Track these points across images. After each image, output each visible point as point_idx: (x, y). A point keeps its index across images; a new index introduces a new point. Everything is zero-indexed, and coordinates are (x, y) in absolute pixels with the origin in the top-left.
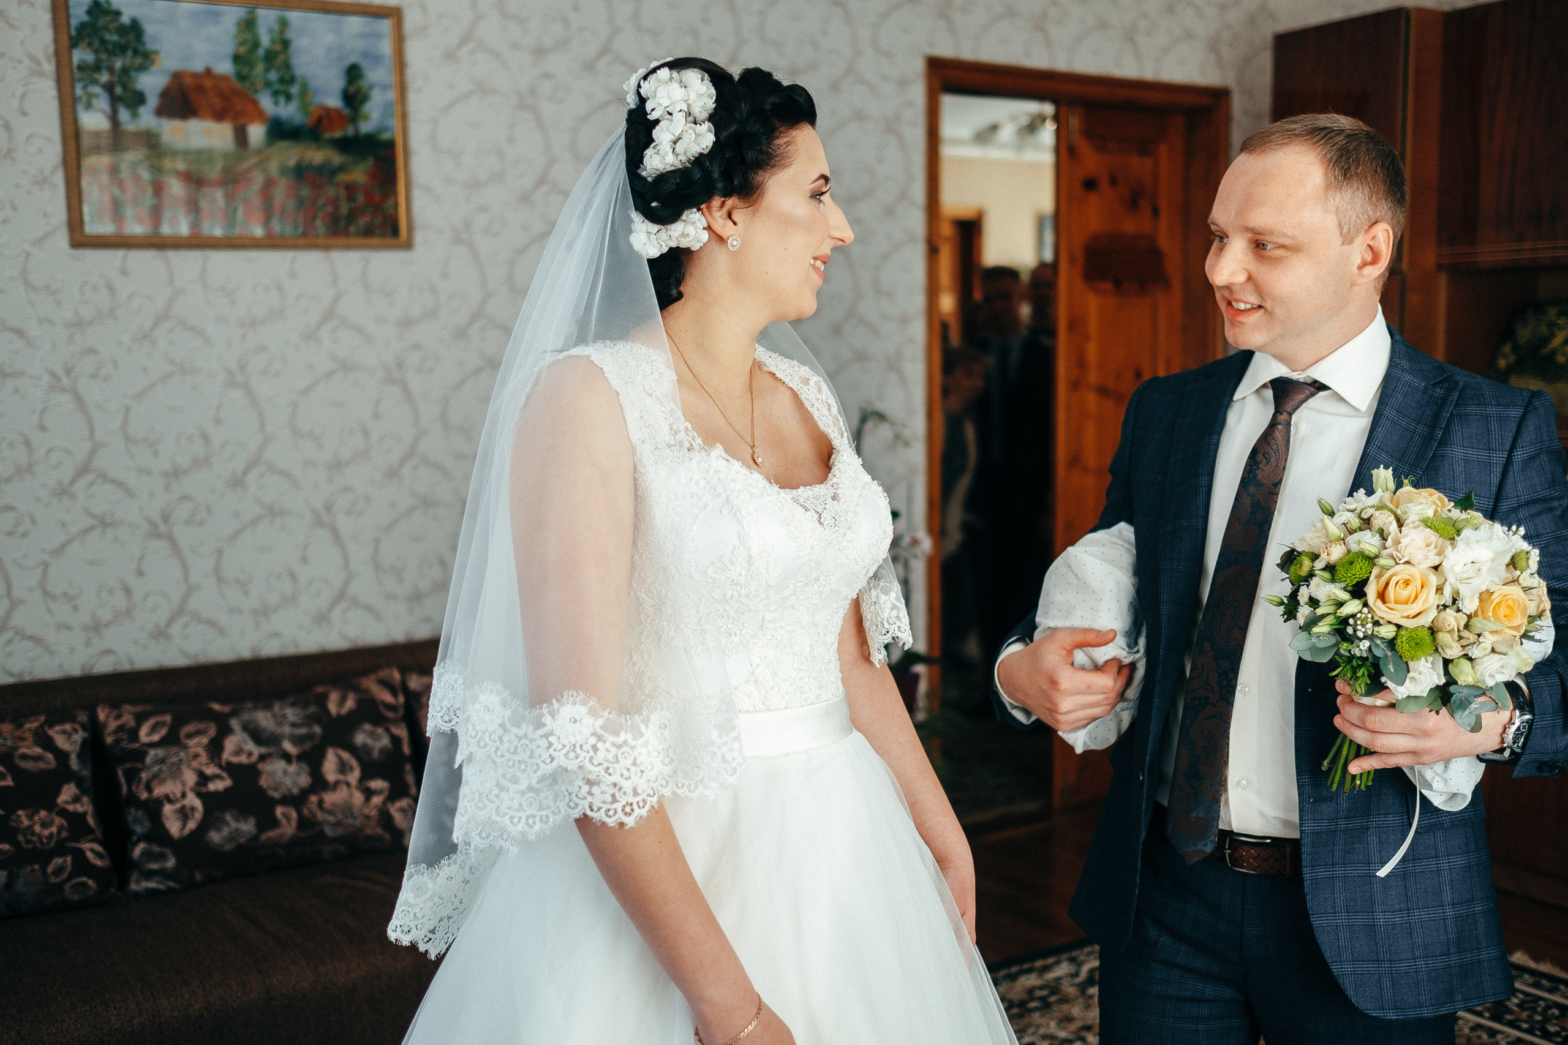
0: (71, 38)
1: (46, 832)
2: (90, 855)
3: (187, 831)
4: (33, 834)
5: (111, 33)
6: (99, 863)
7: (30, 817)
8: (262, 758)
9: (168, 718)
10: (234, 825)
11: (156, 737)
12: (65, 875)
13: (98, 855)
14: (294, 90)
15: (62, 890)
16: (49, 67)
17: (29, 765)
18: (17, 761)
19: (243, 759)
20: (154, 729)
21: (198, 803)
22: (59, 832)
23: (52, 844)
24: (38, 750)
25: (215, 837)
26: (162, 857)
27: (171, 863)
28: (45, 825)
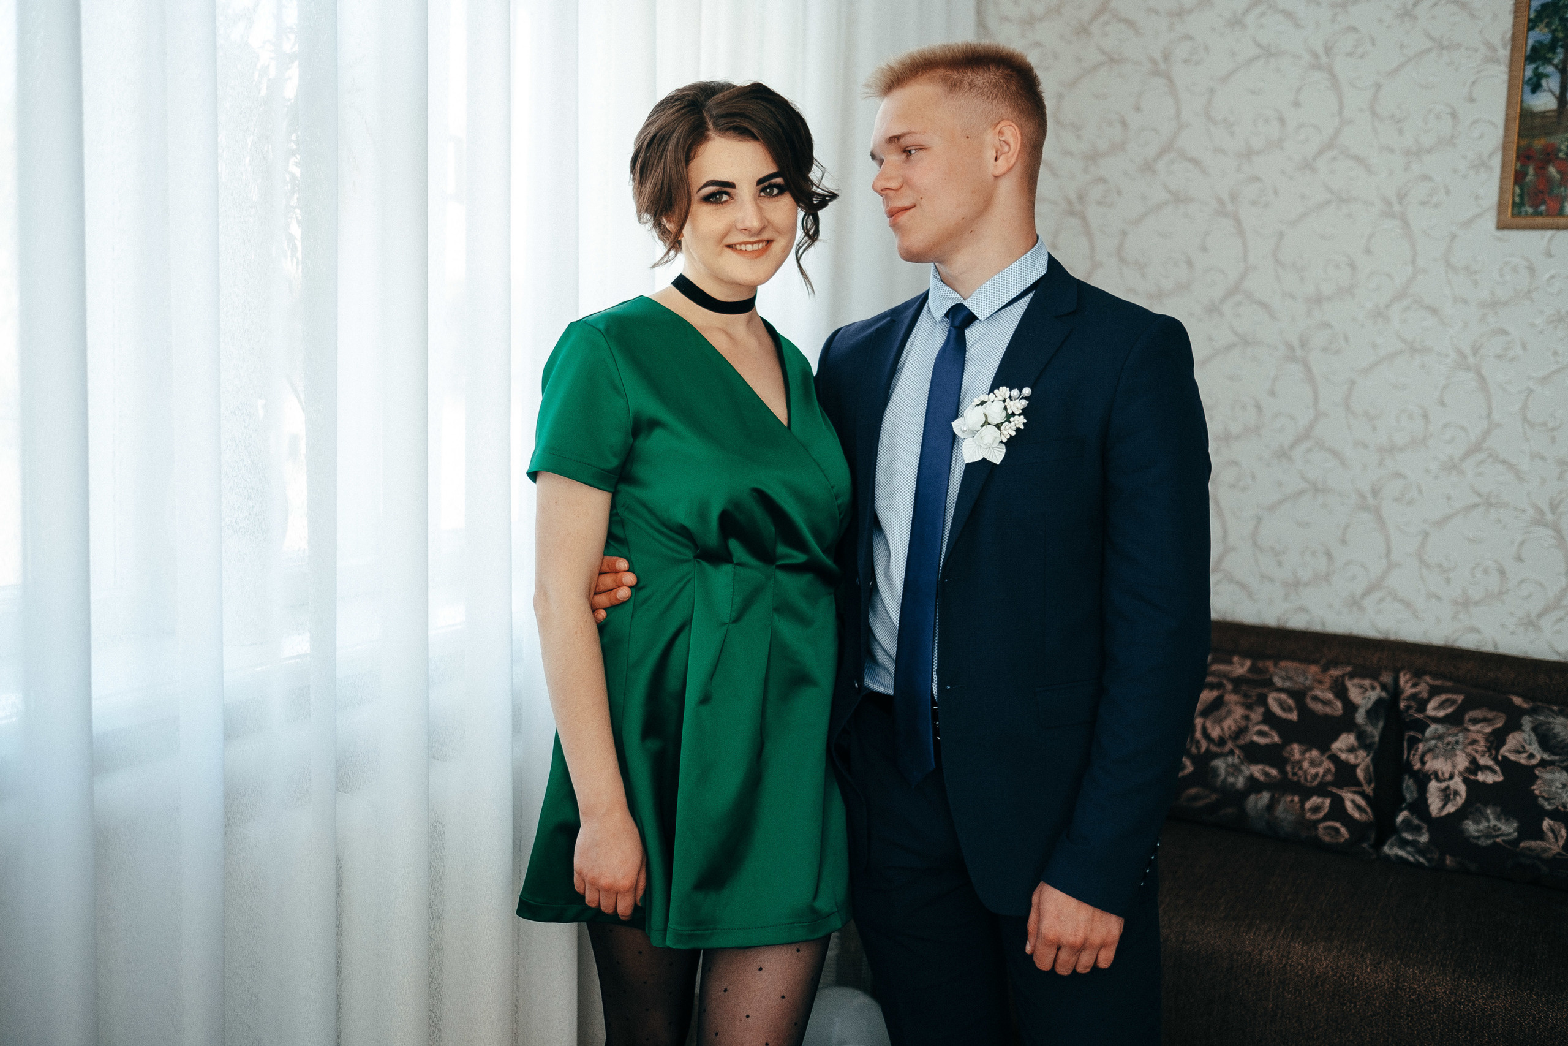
0: (1530, 20)
1: (1313, 771)
2: (1349, 805)
3: (1445, 813)
4: (1301, 768)
6: (1357, 815)
7: (1303, 753)
8: (1543, 764)
9: (1460, 698)
10: (1493, 822)
11: (1441, 714)
12: (1321, 815)
13: (1359, 807)
15: (1316, 829)
16: (1504, 53)
17: (1317, 707)
18: (1308, 700)
19: (1522, 759)
20: (1441, 706)
21: (1462, 789)
22: (1324, 775)
23: (1315, 783)
24: (1330, 696)
25: (1471, 827)
26: (1417, 830)
27: (1424, 838)
28: (1313, 763)
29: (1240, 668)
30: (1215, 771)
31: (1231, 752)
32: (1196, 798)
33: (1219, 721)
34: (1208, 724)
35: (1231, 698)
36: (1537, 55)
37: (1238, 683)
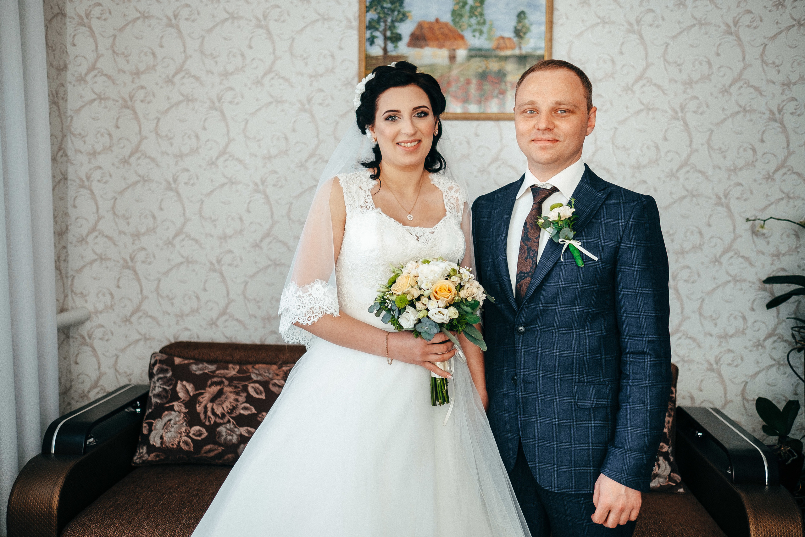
0: (367, 7)
5: (387, 3)
14: (485, 29)
16: (355, 24)
29: (233, 371)
30: (220, 434)
31: (229, 422)
32: (210, 451)
33: (221, 404)
34: (215, 407)
35: (227, 389)
36: (371, 26)
37: (231, 380)
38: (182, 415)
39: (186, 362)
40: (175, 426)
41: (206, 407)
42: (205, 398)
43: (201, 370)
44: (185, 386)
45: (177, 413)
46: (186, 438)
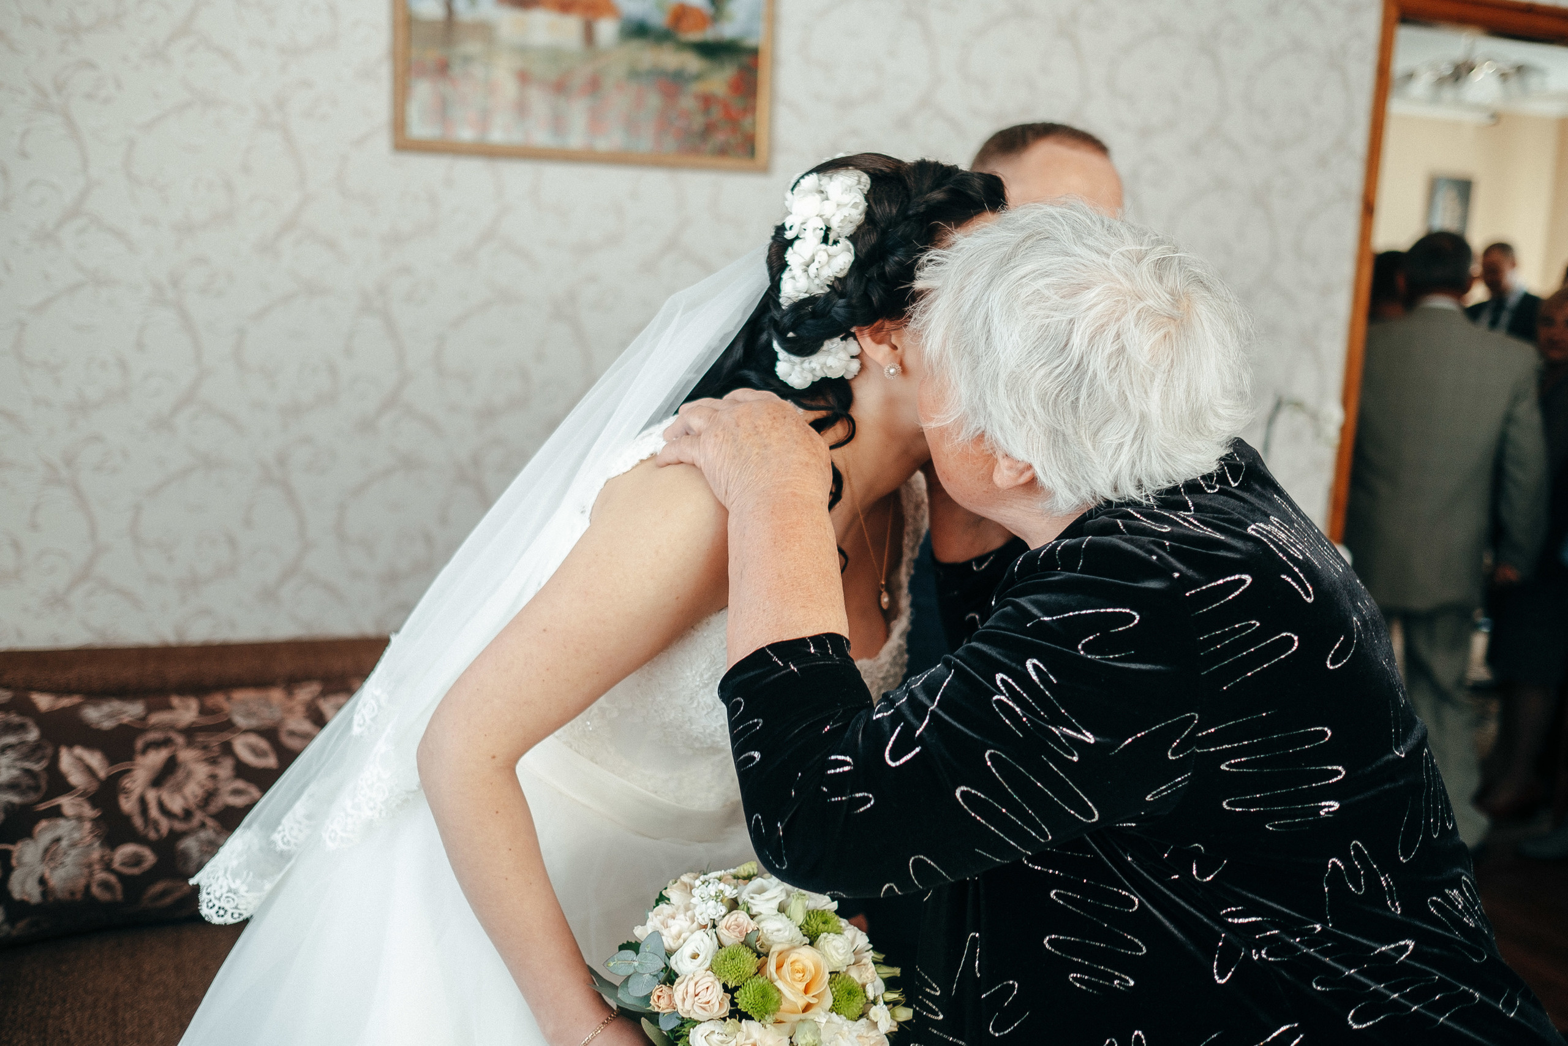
29: (186, 712)
30: (186, 855)
31: (203, 825)
32: (164, 894)
33: (178, 788)
34: (166, 797)
35: (187, 755)
37: (190, 733)
38: (88, 826)
39: (66, 702)
40: (74, 852)
41: (143, 802)
42: (138, 779)
43: (111, 716)
44: (80, 760)
45: (73, 823)
46: (101, 875)
